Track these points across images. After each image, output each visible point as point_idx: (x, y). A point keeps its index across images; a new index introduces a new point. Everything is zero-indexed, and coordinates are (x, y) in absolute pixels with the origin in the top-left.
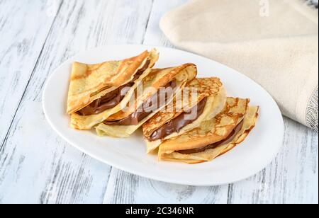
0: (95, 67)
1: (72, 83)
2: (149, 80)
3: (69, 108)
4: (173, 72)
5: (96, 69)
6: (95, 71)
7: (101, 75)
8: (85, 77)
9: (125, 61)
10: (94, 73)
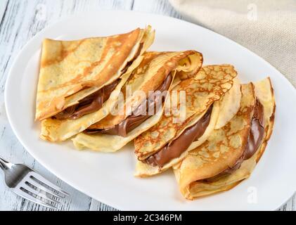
0: (73, 46)
1: (42, 70)
2: (141, 73)
3: (38, 114)
4: (170, 64)
5: (74, 50)
6: (72, 53)
7: (79, 62)
8: (59, 62)
9: (111, 40)
10: (71, 56)
